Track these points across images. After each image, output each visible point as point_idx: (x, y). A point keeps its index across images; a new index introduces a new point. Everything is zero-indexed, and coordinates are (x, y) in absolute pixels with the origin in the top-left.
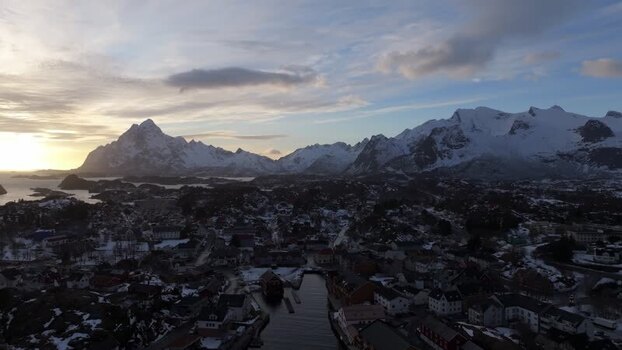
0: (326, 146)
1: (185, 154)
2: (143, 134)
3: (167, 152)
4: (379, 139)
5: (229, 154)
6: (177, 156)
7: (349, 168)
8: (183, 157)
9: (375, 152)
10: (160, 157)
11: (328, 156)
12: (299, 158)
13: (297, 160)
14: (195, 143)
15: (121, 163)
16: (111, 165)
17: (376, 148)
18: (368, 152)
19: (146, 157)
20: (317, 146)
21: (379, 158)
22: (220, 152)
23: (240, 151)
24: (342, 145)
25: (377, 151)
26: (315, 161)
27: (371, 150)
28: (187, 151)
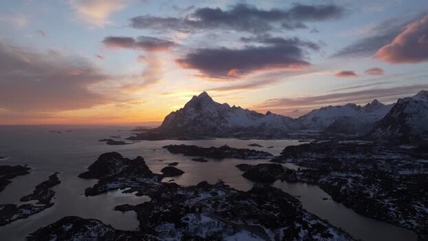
0: (338, 107)
1: (228, 116)
2: (201, 102)
3: (216, 115)
4: (407, 103)
5: (260, 115)
6: (223, 118)
8: (227, 118)
9: (404, 115)
10: (211, 119)
12: (316, 117)
13: (314, 119)
14: (236, 108)
15: (186, 123)
16: (180, 125)
17: (405, 111)
18: (395, 115)
19: (201, 119)
20: (330, 107)
21: (409, 121)
22: (254, 114)
24: (352, 106)
25: (406, 115)
26: (334, 121)
27: (399, 113)
28: (230, 114)
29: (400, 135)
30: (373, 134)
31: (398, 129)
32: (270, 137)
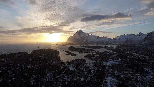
0: (127, 35)
1: (89, 38)
2: (80, 32)
3: (86, 37)
4: (153, 33)
5: (101, 38)
7: (141, 42)
8: (89, 39)
10: (84, 39)
11: (131, 38)
14: (92, 35)
17: (152, 36)
18: (149, 37)
19: (81, 39)
20: (124, 35)
21: (153, 39)
22: (98, 37)
23: (103, 37)
24: (132, 35)
25: (152, 37)
26: (127, 39)
27: (150, 36)
28: (90, 37)
29: (150, 43)
30: (141, 43)
31: (150, 42)
32: (107, 44)
